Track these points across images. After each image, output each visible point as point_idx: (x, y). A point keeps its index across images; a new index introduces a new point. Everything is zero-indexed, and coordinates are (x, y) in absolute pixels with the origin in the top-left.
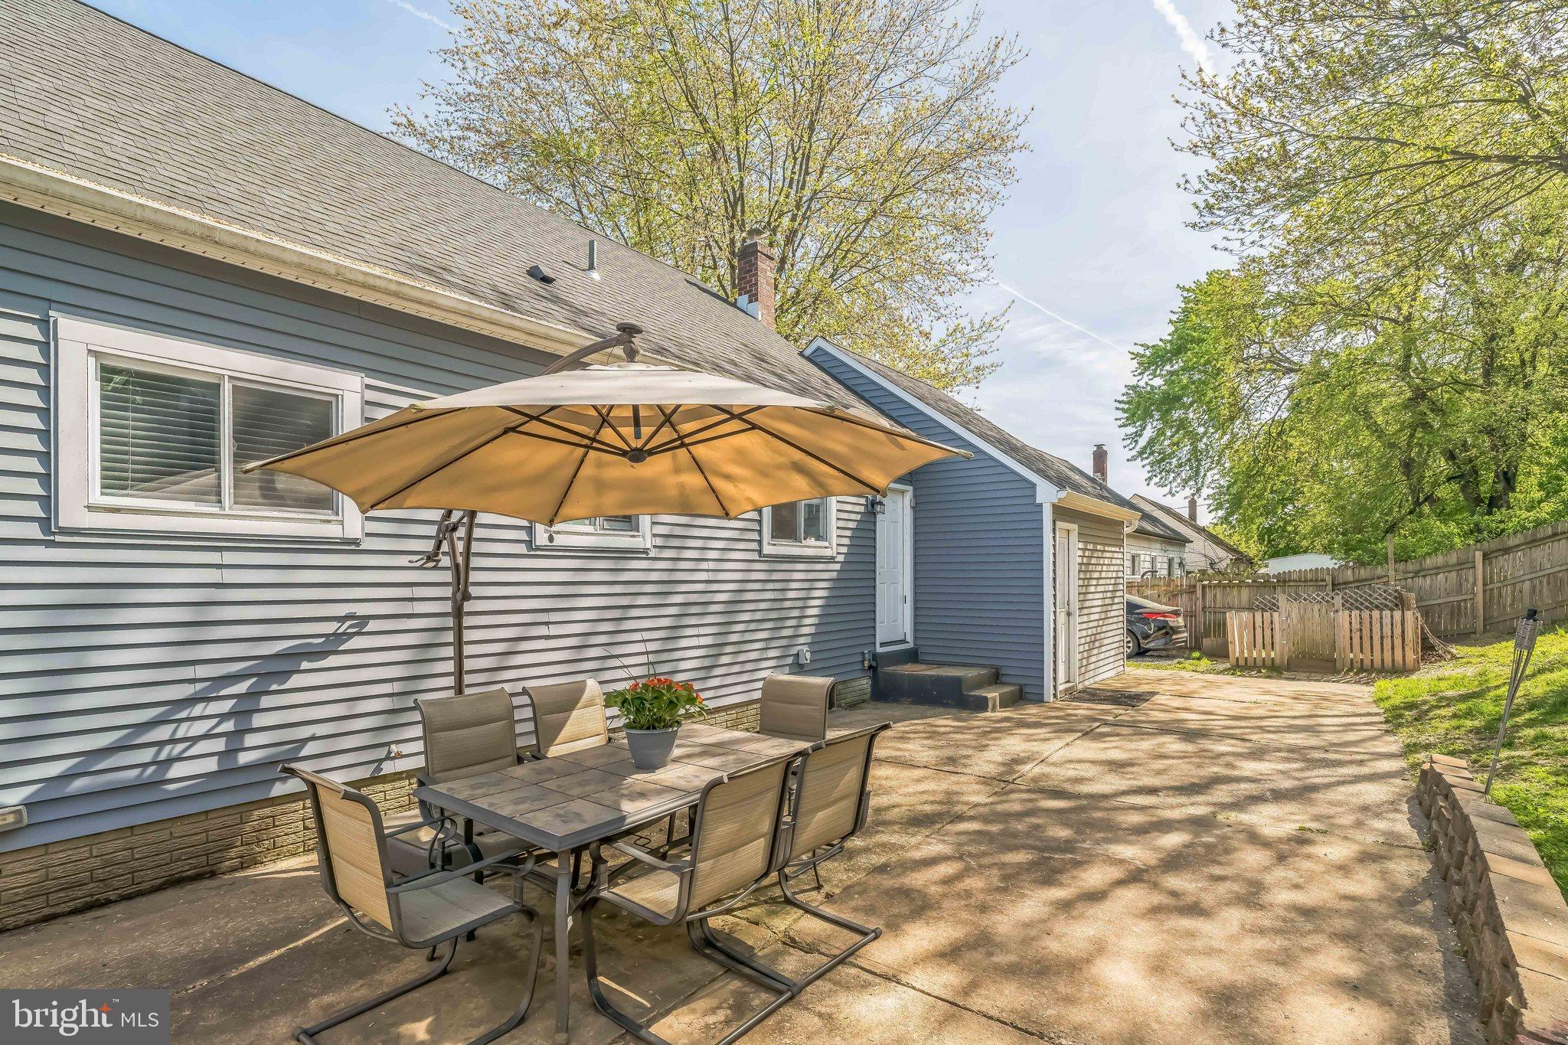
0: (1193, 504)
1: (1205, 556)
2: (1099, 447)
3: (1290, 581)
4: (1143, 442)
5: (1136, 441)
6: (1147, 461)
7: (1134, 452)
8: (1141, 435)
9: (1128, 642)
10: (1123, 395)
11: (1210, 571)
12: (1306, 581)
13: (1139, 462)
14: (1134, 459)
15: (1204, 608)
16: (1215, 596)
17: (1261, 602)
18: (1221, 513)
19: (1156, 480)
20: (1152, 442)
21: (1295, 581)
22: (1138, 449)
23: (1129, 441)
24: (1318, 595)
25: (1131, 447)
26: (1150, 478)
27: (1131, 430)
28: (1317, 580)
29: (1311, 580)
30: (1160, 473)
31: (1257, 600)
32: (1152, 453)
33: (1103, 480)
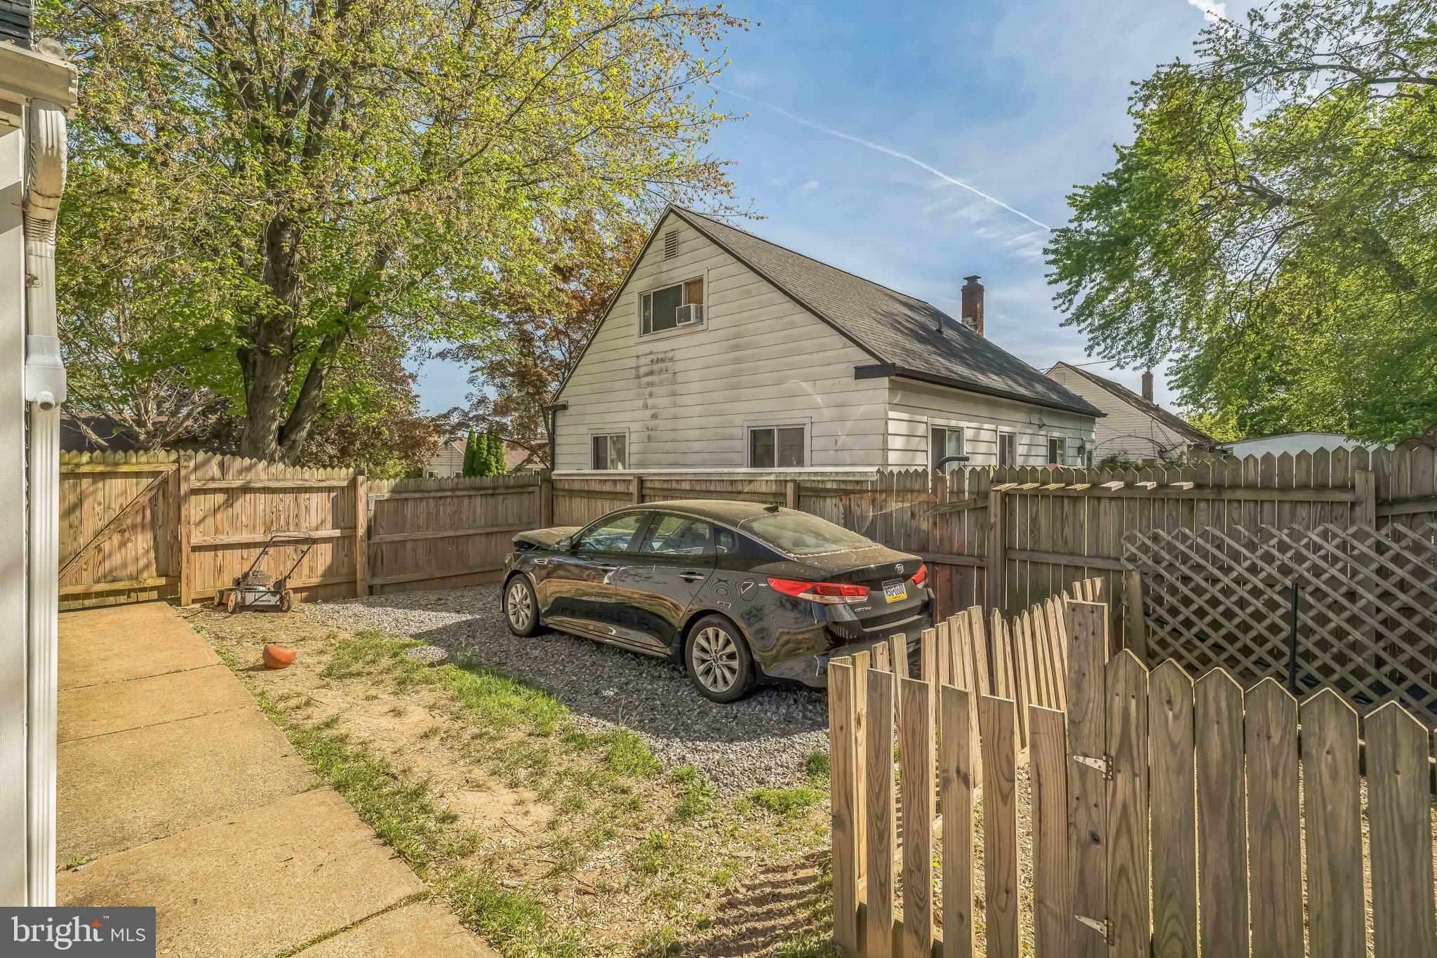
0: (1147, 379)
1: (1152, 441)
2: (972, 279)
3: (1235, 487)
4: (1079, 300)
5: (1071, 301)
6: (1083, 325)
7: (1068, 315)
8: (1076, 293)
9: (731, 656)
10: (1051, 242)
11: (1159, 462)
12: (1285, 488)
13: (1075, 327)
14: (1068, 323)
15: (1007, 550)
16: (1035, 520)
17: (1145, 549)
18: (1186, 390)
19: (1097, 349)
20: (1090, 302)
21: (1251, 487)
22: (1073, 309)
23: (1060, 301)
24: (1324, 535)
25: (1064, 307)
26: (1091, 348)
27: (1063, 286)
28: (1322, 487)
29: (1304, 487)
30: (1104, 340)
31: (1132, 539)
32: (1091, 315)
33: (976, 327)
